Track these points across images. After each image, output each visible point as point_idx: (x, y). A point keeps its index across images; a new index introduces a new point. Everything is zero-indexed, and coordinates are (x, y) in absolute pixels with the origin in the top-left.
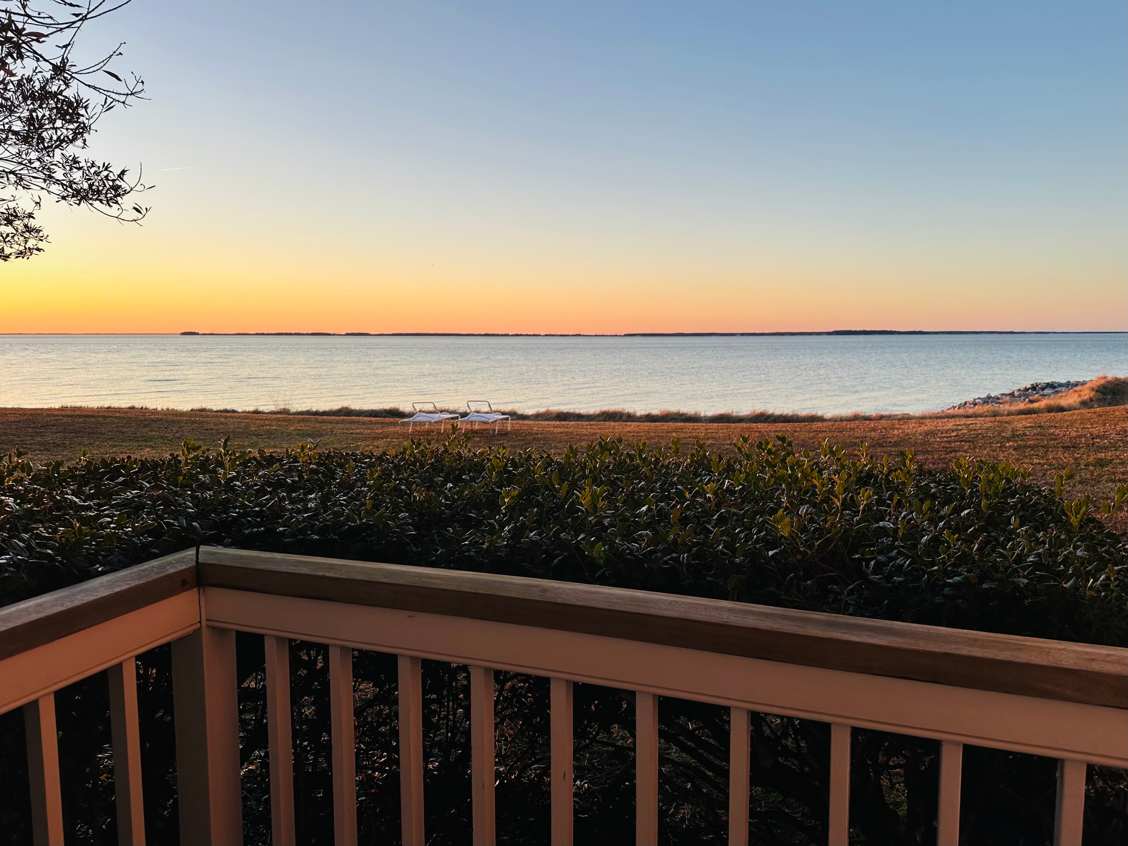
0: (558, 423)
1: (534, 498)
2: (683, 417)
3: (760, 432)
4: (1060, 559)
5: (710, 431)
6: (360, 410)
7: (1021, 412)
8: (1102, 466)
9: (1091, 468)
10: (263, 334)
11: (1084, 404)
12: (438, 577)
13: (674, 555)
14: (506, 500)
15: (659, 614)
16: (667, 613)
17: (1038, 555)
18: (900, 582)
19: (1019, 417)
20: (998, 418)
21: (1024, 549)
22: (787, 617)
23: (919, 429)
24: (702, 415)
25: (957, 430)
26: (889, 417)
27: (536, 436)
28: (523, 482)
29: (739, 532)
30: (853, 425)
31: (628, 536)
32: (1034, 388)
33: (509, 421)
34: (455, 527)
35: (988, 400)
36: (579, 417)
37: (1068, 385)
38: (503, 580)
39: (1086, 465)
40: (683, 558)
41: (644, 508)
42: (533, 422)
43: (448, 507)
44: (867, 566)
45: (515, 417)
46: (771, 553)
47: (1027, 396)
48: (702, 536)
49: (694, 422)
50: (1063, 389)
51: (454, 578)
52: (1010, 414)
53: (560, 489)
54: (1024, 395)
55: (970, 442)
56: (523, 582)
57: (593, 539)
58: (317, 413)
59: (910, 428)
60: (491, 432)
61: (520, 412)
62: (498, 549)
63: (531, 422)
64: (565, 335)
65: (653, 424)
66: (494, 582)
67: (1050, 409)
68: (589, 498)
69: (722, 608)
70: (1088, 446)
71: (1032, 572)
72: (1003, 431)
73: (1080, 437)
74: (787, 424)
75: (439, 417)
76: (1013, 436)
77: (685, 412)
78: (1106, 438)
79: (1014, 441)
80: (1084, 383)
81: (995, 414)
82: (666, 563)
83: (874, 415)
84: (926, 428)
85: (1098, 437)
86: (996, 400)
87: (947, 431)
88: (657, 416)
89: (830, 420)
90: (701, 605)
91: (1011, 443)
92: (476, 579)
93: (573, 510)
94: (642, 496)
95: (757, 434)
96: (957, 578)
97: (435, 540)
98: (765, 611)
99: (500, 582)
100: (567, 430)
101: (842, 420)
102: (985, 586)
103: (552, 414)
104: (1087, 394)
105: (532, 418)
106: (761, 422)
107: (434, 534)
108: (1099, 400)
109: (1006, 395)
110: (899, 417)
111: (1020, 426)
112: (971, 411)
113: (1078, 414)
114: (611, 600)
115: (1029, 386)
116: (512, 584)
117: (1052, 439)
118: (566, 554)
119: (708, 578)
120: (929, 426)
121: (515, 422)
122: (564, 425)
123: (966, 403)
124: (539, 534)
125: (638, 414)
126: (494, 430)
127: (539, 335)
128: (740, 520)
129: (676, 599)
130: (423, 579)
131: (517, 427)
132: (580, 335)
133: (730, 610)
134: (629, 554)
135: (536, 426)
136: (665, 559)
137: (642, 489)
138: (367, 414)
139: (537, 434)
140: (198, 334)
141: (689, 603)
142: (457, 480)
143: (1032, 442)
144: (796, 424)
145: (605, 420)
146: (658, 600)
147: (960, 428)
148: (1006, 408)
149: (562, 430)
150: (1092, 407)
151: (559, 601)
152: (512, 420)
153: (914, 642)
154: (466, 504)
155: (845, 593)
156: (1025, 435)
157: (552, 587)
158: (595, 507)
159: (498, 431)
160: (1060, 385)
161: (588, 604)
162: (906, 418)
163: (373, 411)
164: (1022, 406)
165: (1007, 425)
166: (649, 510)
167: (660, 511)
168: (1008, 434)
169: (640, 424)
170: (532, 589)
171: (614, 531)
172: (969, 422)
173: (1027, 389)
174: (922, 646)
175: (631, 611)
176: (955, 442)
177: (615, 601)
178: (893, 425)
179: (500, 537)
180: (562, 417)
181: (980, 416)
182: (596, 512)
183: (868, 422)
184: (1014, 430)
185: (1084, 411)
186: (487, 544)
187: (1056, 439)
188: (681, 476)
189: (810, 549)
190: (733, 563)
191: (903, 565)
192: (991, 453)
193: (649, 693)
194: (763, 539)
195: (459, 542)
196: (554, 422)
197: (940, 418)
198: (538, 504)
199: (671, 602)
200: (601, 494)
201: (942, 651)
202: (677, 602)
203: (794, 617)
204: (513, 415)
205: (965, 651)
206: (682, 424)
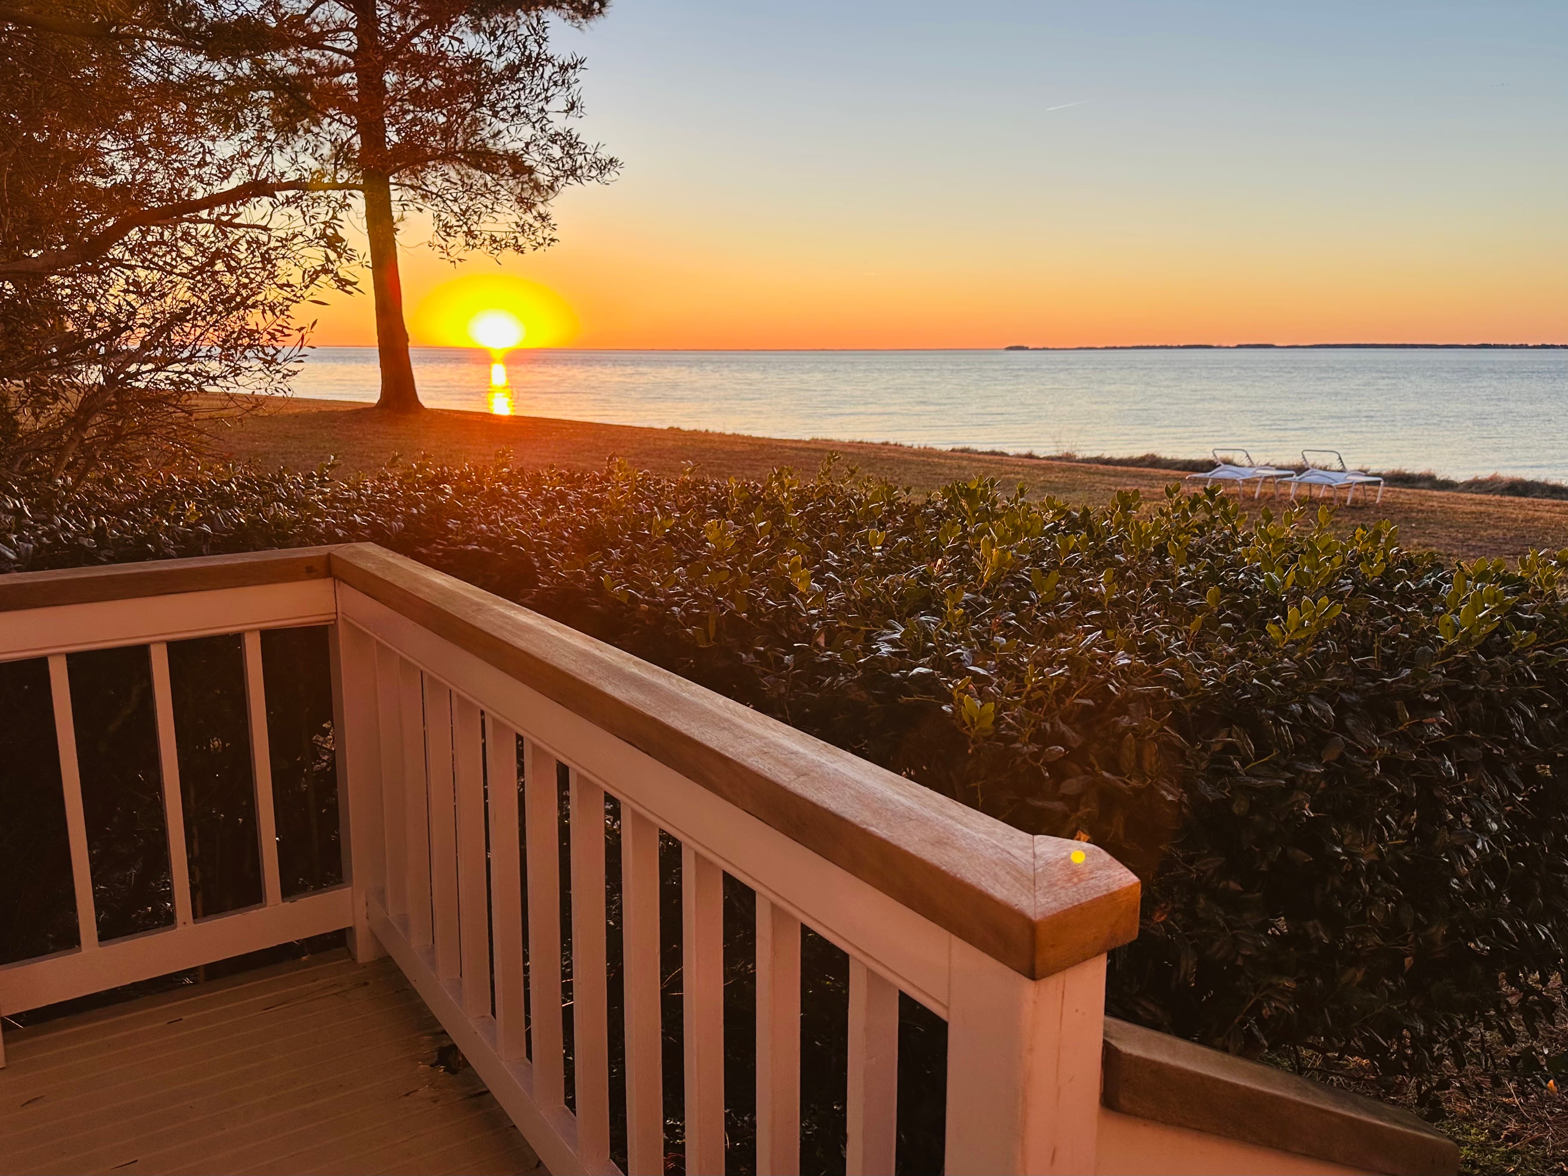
6: (1172, 460)
10: (1115, 348)
33: (1381, 488)
58: (1109, 462)
60: (1337, 503)
61: (1440, 476)
75: (1254, 473)
100: (1490, 509)
103: (1502, 481)
138: (1179, 466)
140: (1027, 349)
152: (1385, 486)
159: (1353, 501)
163: (1190, 462)
204: (1396, 477)
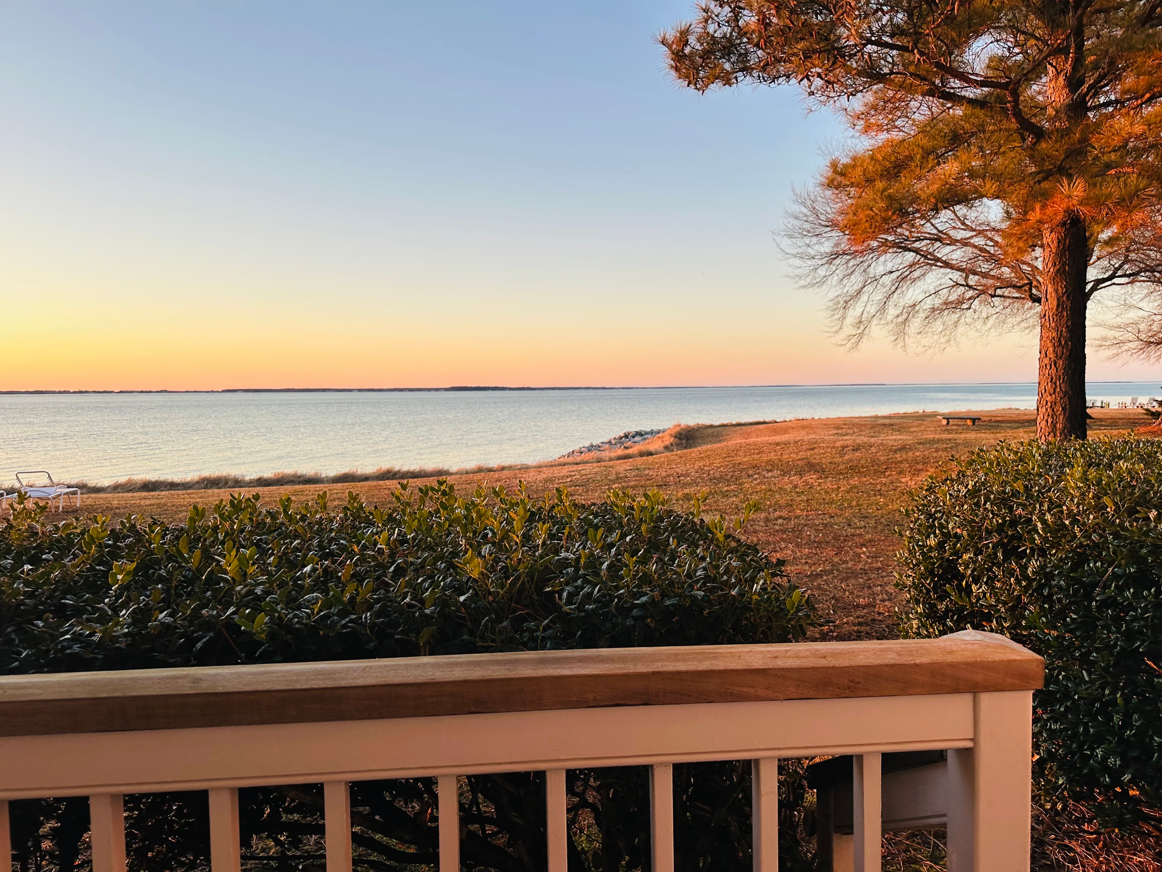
0: (145, 494)
1: (154, 573)
2: (302, 479)
3: (389, 489)
4: (722, 570)
5: (335, 491)
7: (619, 458)
8: (689, 500)
9: (680, 502)
11: (666, 448)
12: (35, 686)
13: (353, 617)
14: (120, 577)
15: (352, 685)
16: (361, 682)
17: (704, 569)
18: (592, 610)
19: (619, 461)
20: (603, 464)
21: (690, 565)
22: (497, 662)
23: (538, 477)
24: (323, 476)
25: (571, 476)
26: (510, 468)
27: (117, 511)
28: (135, 555)
29: (423, 581)
30: (479, 476)
31: (292, 603)
32: (626, 436)
33: (79, 496)
34: (47, 619)
35: (591, 448)
36: (172, 486)
37: (652, 432)
38: (133, 676)
39: (677, 500)
40: (366, 618)
41: (308, 569)
42: (111, 495)
43: (30, 595)
44: (560, 598)
45: (84, 491)
46: (462, 599)
47: (622, 443)
48: (382, 591)
49: (314, 484)
50: (649, 436)
51: (59, 683)
52: (611, 460)
53: (191, 557)
54: (620, 443)
55: (583, 486)
56: (164, 674)
57: (247, 611)
59: (530, 477)
60: (53, 510)
62: (115, 639)
63: (108, 495)
64: (146, 392)
65: (266, 489)
66: (122, 680)
67: (642, 454)
68: (235, 563)
69: (425, 665)
70: (676, 483)
71: (704, 584)
72: (609, 475)
73: (669, 476)
74: (416, 480)
76: (618, 478)
77: (304, 473)
78: (688, 476)
79: (619, 483)
80: (664, 431)
81: (599, 461)
82: (345, 626)
83: (496, 467)
84: (544, 476)
85: (682, 475)
86: (598, 447)
87: (563, 477)
88: (270, 479)
89: (456, 473)
90: (400, 665)
91: (616, 485)
92: (94, 680)
93: (213, 581)
94: (299, 556)
95: (386, 492)
96: (644, 599)
97: (14, 640)
98: (469, 659)
99: (129, 679)
100: (158, 501)
101: (467, 473)
102: (668, 603)
103: (136, 484)
104: (669, 440)
105: (109, 490)
106: (388, 479)
107: (10, 633)
108: (678, 445)
109: (605, 443)
110: (519, 467)
111: (622, 469)
112: (579, 459)
113: (664, 457)
114: (288, 678)
115: (622, 435)
116: (148, 678)
117: (648, 480)
118: (211, 634)
119: (396, 637)
120: (547, 473)
121: (86, 496)
122: (153, 496)
123: (573, 452)
124: (170, 615)
125: (247, 478)
126: (58, 507)
127: (112, 392)
128: (418, 570)
129: (369, 664)
130: (10, 692)
131: (89, 502)
132: (166, 391)
133: (433, 665)
134: (297, 623)
135: (116, 499)
136: (343, 622)
137: (296, 550)
139: (118, 508)
141: (385, 666)
142: (35, 561)
143: (633, 483)
144: (425, 479)
145: (206, 488)
146: (349, 669)
147: (573, 473)
148: (606, 455)
149: (152, 502)
150: (673, 451)
151: (220, 690)
152: (82, 493)
153: (622, 666)
154: (55, 590)
155: (541, 628)
156: (626, 477)
157: (207, 675)
158: (245, 575)
159: (63, 508)
160: (647, 433)
161: (260, 688)
162: (525, 468)
164: (620, 452)
165: (611, 469)
166: (314, 570)
167: (326, 570)
168: (613, 477)
169: (250, 489)
170: (180, 681)
171: (274, 598)
172: (580, 469)
173: (621, 438)
174: (631, 668)
175: (316, 687)
176: (570, 487)
177: (295, 678)
178: (515, 474)
179: (117, 623)
180: (149, 487)
181: (587, 462)
182: (245, 580)
183: (492, 473)
184: (617, 473)
185: (668, 454)
186: (99, 635)
187: (651, 479)
188: (339, 531)
189: (502, 589)
190: (423, 615)
191: (592, 592)
192: (602, 495)
193: (339, 782)
194: (450, 586)
195: (54, 638)
196: (139, 494)
197: (555, 466)
198: (160, 579)
199: (364, 669)
200: (251, 556)
201: (651, 670)
202: (371, 667)
203: (503, 660)
204: (83, 487)
205: (670, 667)
206: (301, 486)
